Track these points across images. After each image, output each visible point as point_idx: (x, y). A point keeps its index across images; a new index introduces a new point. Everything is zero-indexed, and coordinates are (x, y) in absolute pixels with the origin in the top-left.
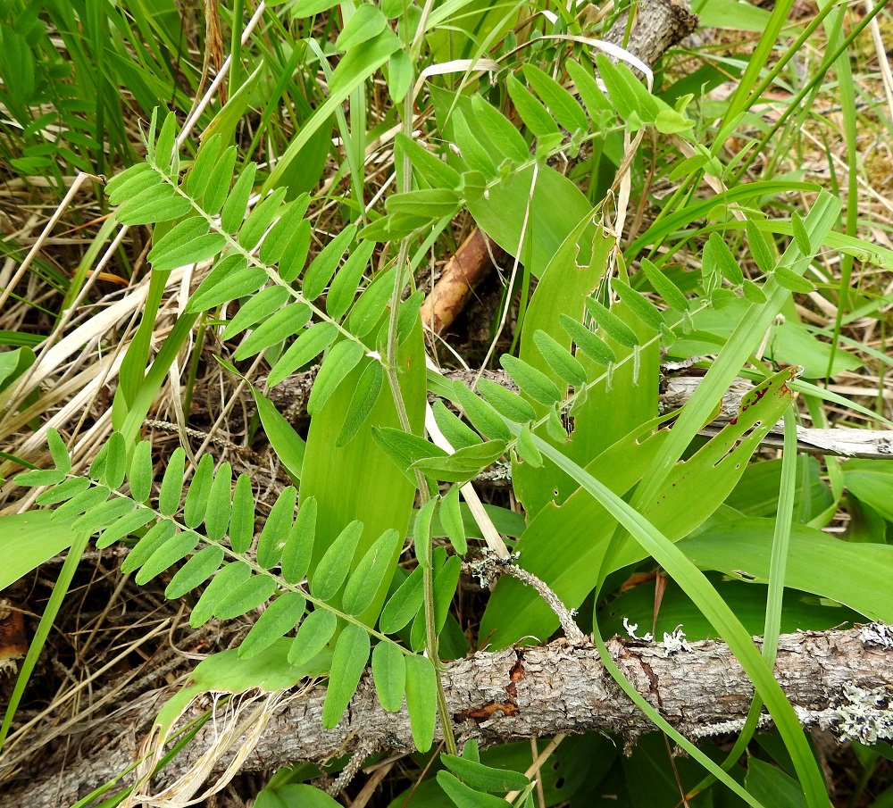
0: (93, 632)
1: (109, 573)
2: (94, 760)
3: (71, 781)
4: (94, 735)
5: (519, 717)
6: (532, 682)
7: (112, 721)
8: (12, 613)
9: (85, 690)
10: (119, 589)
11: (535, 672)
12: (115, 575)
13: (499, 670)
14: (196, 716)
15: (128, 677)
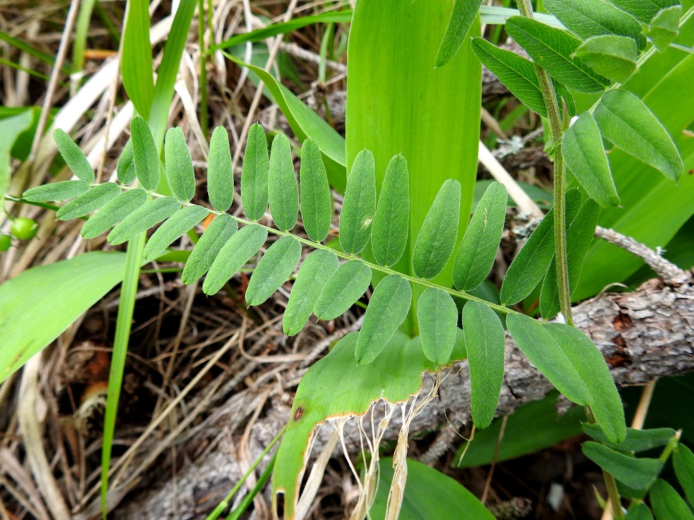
0: (173, 355)
1: (173, 304)
2: (200, 465)
3: (184, 486)
4: (195, 441)
5: (630, 367)
6: (644, 329)
7: (208, 427)
8: (96, 353)
9: (179, 405)
10: (186, 314)
11: (645, 318)
12: (179, 304)
13: (599, 323)
14: (282, 412)
15: (212, 387)
